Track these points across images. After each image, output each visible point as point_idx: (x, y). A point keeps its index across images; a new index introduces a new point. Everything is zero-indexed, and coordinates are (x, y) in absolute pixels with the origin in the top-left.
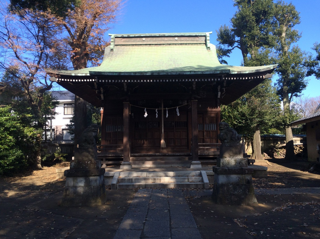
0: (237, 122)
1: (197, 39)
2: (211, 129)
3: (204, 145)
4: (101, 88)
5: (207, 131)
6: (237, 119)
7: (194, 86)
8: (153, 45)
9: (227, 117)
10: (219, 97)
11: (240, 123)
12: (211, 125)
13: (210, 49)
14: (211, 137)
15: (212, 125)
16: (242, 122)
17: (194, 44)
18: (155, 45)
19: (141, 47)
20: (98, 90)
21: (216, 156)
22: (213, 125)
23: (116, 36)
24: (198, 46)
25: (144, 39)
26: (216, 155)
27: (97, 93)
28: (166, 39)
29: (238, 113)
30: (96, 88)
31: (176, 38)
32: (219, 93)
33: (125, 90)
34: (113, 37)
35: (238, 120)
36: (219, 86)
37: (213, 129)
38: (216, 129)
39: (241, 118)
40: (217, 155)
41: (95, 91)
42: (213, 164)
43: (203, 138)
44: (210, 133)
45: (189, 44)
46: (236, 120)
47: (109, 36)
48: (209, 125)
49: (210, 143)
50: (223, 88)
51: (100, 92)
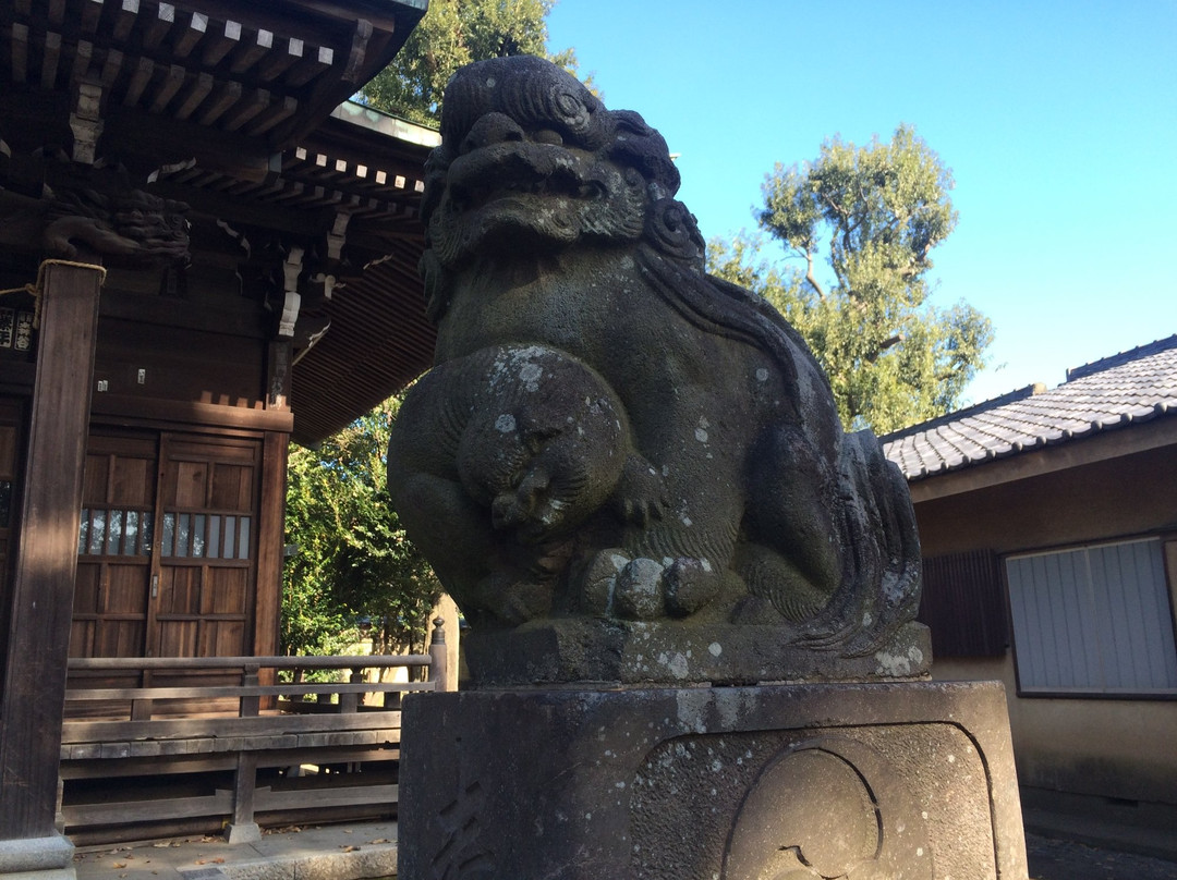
0: (360, 536)
2: (212, 552)
5: (171, 564)
6: (362, 520)
9: (307, 516)
10: (287, 329)
11: (380, 541)
12: (214, 522)
14: (203, 609)
15: (222, 524)
16: (392, 541)
21: (230, 765)
22: (230, 522)
26: (230, 754)
29: (371, 489)
32: (293, 305)
35: (371, 528)
36: (296, 257)
37: (228, 552)
39: (385, 517)
40: (236, 754)
42: (202, 826)
43: (140, 616)
44: (198, 582)
46: (361, 529)
48: (199, 521)
49: (190, 660)
50: (320, 277)
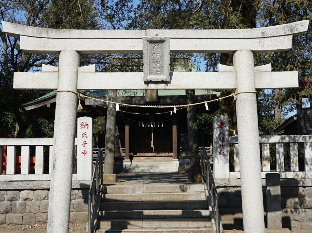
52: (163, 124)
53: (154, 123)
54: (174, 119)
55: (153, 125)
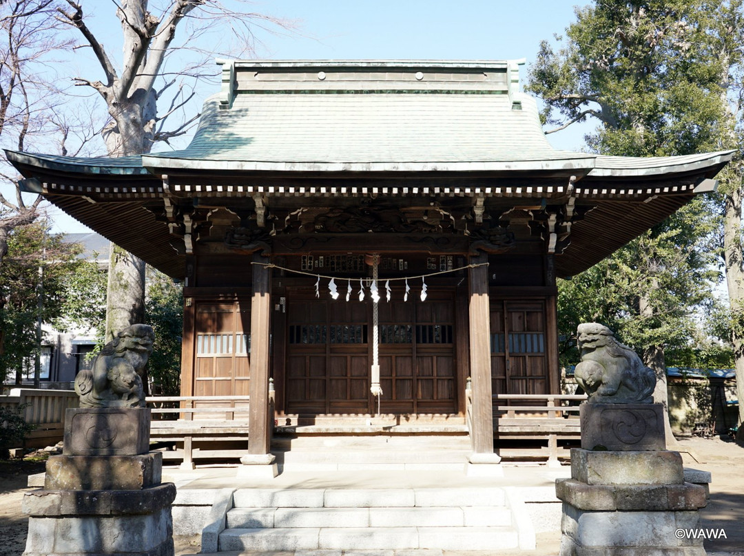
1: (481, 77)
2: (529, 349)
3: (506, 400)
4: (186, 218)
5: (514, 356)
7: (478, 212)
8: (348, 92)
10: (552, 249)
12: (529, 337)
13: (520, 108)
14: (528, 374)
15: (532, 338)
17: (473, 92)
18: (357, 92)
19: (313, 99)
20: (175, 224)
21: (545, 437)
22: (535, 337)
23: (237, 65)
24: (485, 99)
25: (322, 75)
26: (546, 433)
27: (171, 231)
28: (387, 76)
30: (170, 215)
31: (419, 75)
32: (553, 239)
33: (260, 221)
34: (229, 68)
36: (553, 217)
37: (536, 349)
38: (542, 349)
40: (548, 433)
41: (167, 225)
43: (503, 377)
44: (525, 363)
45: (456, 92)
47: (218, 64)
48: (522, 336)
49: (525, 396)
50: (565, 224)
51: (181, 231)
52: (425, 286)
53: (387, 286)
54: (479, 265)
55: (382, 292)
